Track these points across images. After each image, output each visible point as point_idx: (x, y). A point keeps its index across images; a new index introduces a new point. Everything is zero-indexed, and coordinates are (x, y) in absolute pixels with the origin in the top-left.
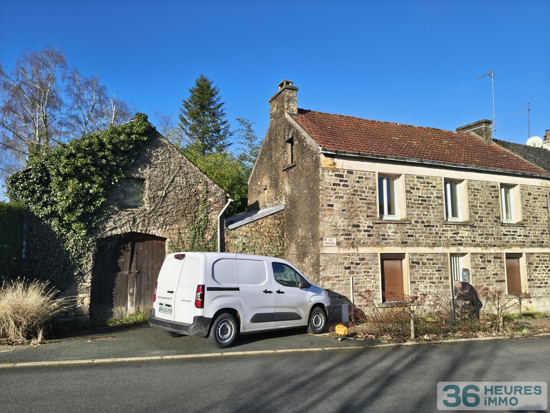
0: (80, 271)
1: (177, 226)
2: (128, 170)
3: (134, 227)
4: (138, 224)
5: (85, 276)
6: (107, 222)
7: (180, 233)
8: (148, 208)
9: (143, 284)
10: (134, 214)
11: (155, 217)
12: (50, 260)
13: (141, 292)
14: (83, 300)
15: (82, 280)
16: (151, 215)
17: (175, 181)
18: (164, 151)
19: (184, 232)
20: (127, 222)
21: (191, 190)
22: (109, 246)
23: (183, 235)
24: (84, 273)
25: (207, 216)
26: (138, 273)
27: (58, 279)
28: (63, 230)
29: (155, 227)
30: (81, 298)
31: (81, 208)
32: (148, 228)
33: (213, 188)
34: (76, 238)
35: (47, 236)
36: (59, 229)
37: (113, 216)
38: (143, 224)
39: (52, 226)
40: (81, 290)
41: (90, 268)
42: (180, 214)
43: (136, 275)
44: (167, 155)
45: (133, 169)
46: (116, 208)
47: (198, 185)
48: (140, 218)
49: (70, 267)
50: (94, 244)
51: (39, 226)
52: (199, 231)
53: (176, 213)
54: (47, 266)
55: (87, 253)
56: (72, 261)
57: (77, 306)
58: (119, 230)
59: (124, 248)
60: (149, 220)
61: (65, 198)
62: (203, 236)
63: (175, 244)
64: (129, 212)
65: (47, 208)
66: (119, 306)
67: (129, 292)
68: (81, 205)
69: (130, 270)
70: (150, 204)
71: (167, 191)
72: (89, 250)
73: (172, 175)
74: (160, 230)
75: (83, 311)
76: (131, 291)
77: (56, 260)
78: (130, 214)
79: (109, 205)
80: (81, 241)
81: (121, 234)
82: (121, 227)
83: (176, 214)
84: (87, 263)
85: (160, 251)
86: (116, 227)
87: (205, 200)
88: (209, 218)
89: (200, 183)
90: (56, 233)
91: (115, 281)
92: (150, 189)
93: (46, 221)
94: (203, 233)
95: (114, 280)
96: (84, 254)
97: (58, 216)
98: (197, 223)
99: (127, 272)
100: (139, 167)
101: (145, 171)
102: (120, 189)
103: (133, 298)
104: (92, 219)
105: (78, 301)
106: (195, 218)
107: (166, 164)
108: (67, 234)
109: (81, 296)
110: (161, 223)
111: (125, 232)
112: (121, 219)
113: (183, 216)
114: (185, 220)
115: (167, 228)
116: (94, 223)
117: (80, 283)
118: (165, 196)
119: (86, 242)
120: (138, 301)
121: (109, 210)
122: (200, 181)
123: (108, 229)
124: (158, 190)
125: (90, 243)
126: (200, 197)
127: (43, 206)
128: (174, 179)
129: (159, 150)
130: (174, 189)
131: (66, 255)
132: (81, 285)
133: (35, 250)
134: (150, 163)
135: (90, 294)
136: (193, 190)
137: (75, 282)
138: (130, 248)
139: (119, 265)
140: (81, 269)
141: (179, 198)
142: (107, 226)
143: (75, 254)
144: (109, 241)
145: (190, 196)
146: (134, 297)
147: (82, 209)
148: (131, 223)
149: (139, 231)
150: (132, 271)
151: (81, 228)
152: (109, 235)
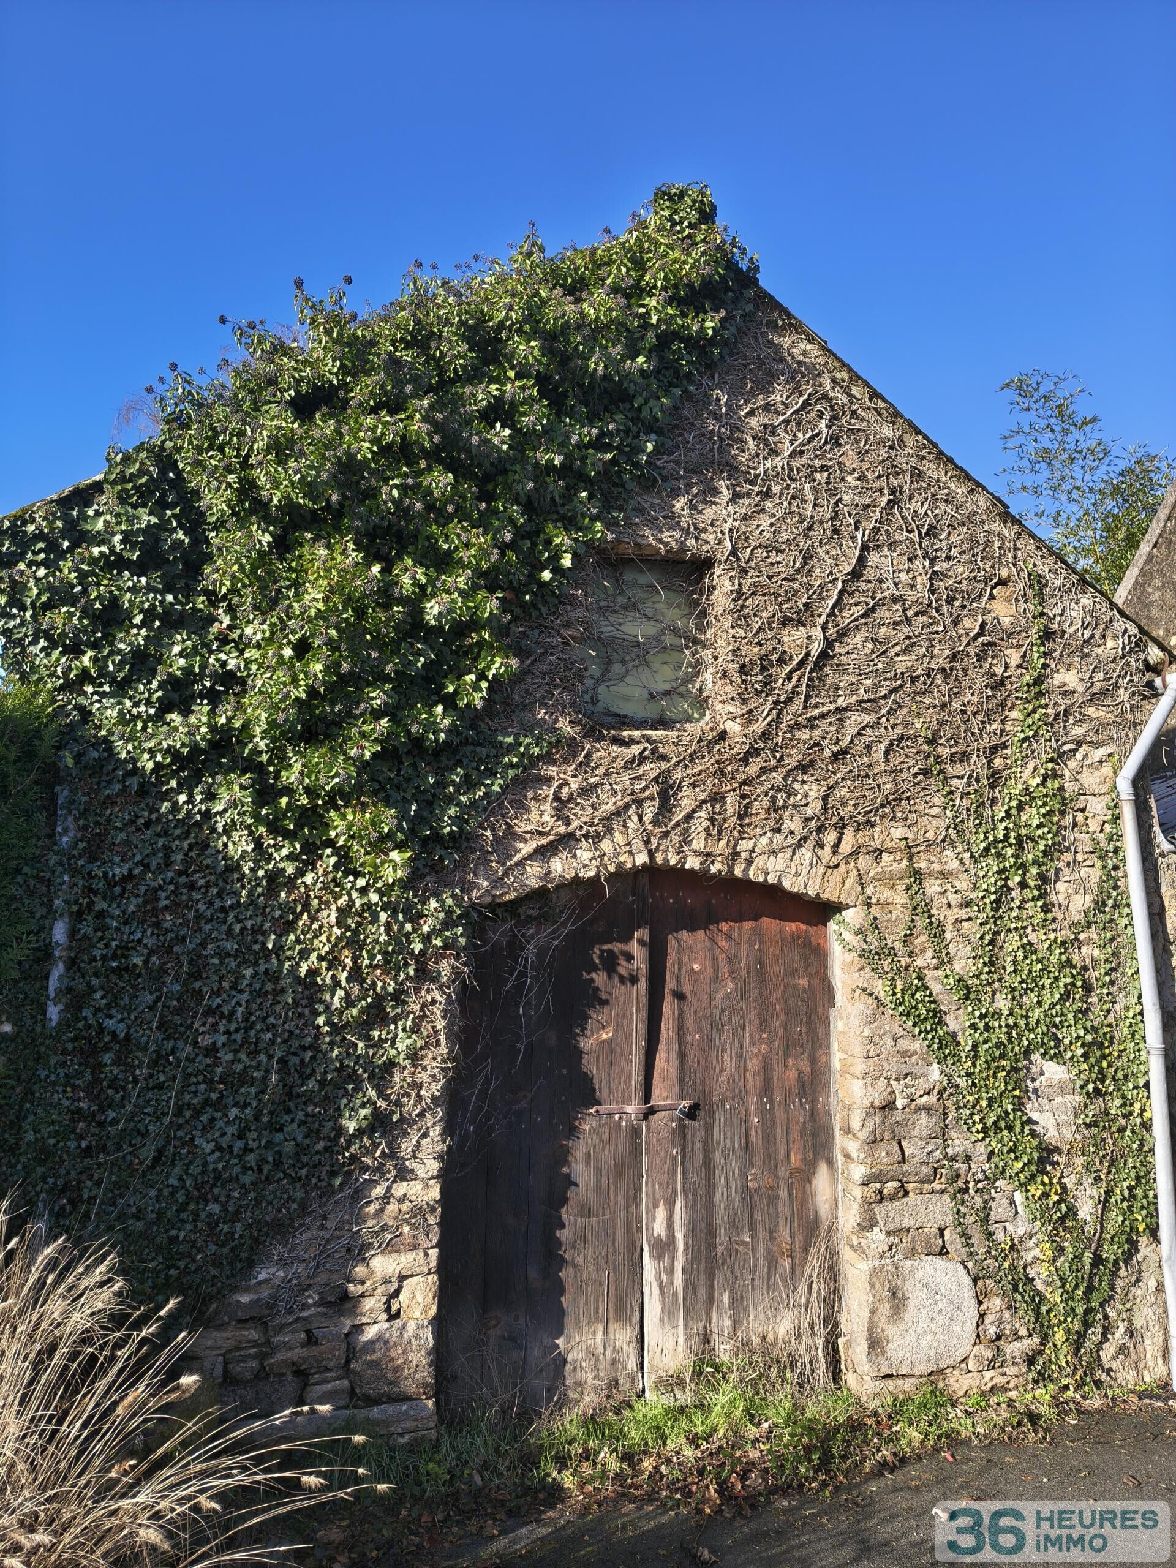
0: (376, 1109)
1: (898, 832)
2: (621, 509)
3: (666, 834)
4: (689, 817)
5: (405, 1134)
6: (521, 807)
7: (917, 874)
8: (734, 728)
9: (720, 1182)
10: (664, 758)
11: (778, 777)
12: (205, 1041)
13: (711, 1234)
14: (396, 1293)
15: (390, 1165)
16: (754, 768)
17: (870, 574)
18: (806, 403)
19: (936, 867)
20: (627, 806)
21: (956, 622)
22: (531, 951)
23: (932, 887)
24: (402, 1119)
25: (1055, 775)
26: (692, 1113)
27: (251, 1158)
28: (277, 847)
29: (779, 838)
30: (386, 1282)
31: (377, 715)
32: (743, 845)
33: (1075, 612)
34: (352, 902)
35: (192, 886)
36: (258, 843)
37: (552, 771)
38: (712, 820)
39: (220, 827)
40: (385, 1228)
41: (435, 1088)
42: (911, 759)
43: (682, 1127)
44: (823, 424)
45: (646, 500)
46: (564, 725)
47: (992, 597)
48: (694, 785)
49: (323, 1083)
50: (455, 938)
51: (148, 824)
52: (1023, 866)
53: (887, 753)
54: (186, 1076)
55: (417, 990)
56: (332, 1044)
57: (359, 1329)
58: (584, 854)
59: (610, 964)
60: (743, 796)
61: (288, 652)
62: (1043, 895)
63: (894, 937)
64: (635, 750)
65: (186, 712)
66: (597, 1319)
67: (650, 1230)
68: (377, 697)
69: (647, 1098)
70: (744, 702)
71: (831, 631)
72: (423, 974)
73: (853, 538)
74: (806, 853)
75: (397, 1370)
76: (659, 1228)
77: (239, 1037)
78: (641, 759)
79: (529, 708)
80: (383, 916)
81: (598, 875)
82: (597, 838)
83: (887, 760)
84: (414, 1057)
85: (802, 982)
86: (571, 836)
87: (1039, 681)
88: (1070, 788)
89: (1003, 582)
90: (238, 867)
91: (565, 1162)
92: (741, 616)
93: (182, 798)
94: (1043, 878)
95: (562, 1157)
96: (398, 997)
97: (251, 765)
98: (1008, 814)
99: (630, 1109)
100: (676, 493)
101: (710, 513)
102: (581, 613)
103: (671, 1272)
104: (441, 784)
105: (369, 1304)
106: (992, 786)
107: (818, 476)
108: (301, 873)
109: (382, 1265)
110: (809, 812)
111: (620, 865)
112: (594, 787)
113: (925, 772)
114: (938, 800)
115: (846, 847)
116: (452, 811)
117: (376, 1183)
118: (823, 655)
119: (408, 927)
120: (703, 1292)
121: (528, 730)
122: (1004, 573)
123: (526, 849)
124: (785, 622)
125: (433, 931)
126: (1007, 667)
127: (165, 707)
128: (861, 561)
129: (776, 398)
130: (865, 615)
131: (296, 1003)
132: (387, 1197)
133: (119, 971)
134: (732, 469)
135: (434, 1253)
136: (967, 623)
137: (349, 1174)
138: (640, 965)
139: (589, 1064)
140: (381, 1094)
141: (900, 668)
142: (521, 827)
143: (349, 1001)
144: (529, 919)
145: (954, 657)
146: (679, 1265)
147: (384, 722)
148: (649, 812)
149: (693, 863)
150: (657, 1100)
151: (383, 838)
152: (533, 883)
